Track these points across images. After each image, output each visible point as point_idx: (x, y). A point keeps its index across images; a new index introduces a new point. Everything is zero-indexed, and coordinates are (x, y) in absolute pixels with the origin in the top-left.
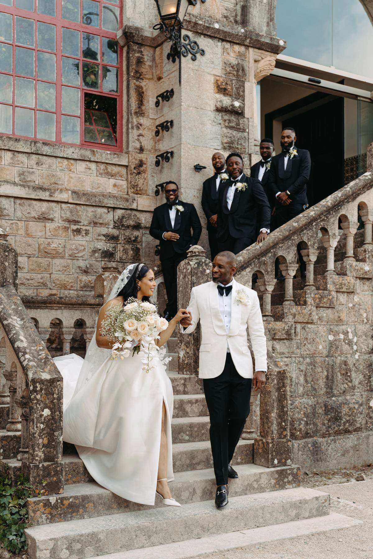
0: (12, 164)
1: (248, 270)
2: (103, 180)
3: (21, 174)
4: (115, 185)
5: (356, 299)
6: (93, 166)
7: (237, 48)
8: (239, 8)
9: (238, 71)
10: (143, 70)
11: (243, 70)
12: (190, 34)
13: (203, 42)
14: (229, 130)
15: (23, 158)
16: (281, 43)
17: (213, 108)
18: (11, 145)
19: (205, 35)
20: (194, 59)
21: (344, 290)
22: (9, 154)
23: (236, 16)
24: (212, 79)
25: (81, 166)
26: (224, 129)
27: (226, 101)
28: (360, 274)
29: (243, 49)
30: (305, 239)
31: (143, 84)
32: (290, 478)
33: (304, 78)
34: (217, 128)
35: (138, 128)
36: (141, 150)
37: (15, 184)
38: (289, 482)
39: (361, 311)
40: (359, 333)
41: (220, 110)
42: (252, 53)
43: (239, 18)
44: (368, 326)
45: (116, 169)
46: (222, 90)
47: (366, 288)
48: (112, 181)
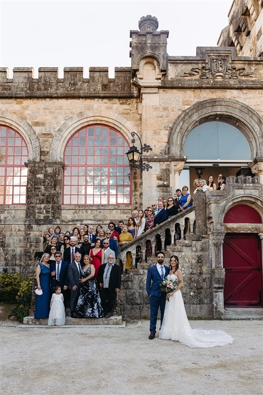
0: (91, 214)
1: (134, 245)
2: (122, 215)
3: (94, 216)
4: (127, 217)
5: (183, 254)
6: (119, 211)
7: (166, 163)
8: (167, 149)
9: (166, 171)
10: (137, 176)
11: (169, 170)
12: (146, 162)
13: (151, 164)
14: (163, 193)
15: (95, 211)
16: (185, 157)
17: (156, 186)
18: (91, 208)
19: (152, 161)
20: (148, 171)
21: (176, 250)
22: (90, 211)
23: (166, 151)
24: (155, 176)
25: (114, 211)
26: (161, 193)
27: (161, 183)
28: (183, 244)
29: (169, 162)
30: (159, 233)
31: (137, 180)
32: (115, 313)
33: (211, 165)
34: (158, 193)
35: (135, 196)
36: (136, 203)
37: (91, 220)
38: (115, 314)
39: (185, 258)
40: (185, 267)
41: (159, 186)
42: (173, 163)
43: (167, 152)
44: (189, 264)
45: (127, 211)
46: (159, 179)
47: (188, 249)
48: (126, 215)
